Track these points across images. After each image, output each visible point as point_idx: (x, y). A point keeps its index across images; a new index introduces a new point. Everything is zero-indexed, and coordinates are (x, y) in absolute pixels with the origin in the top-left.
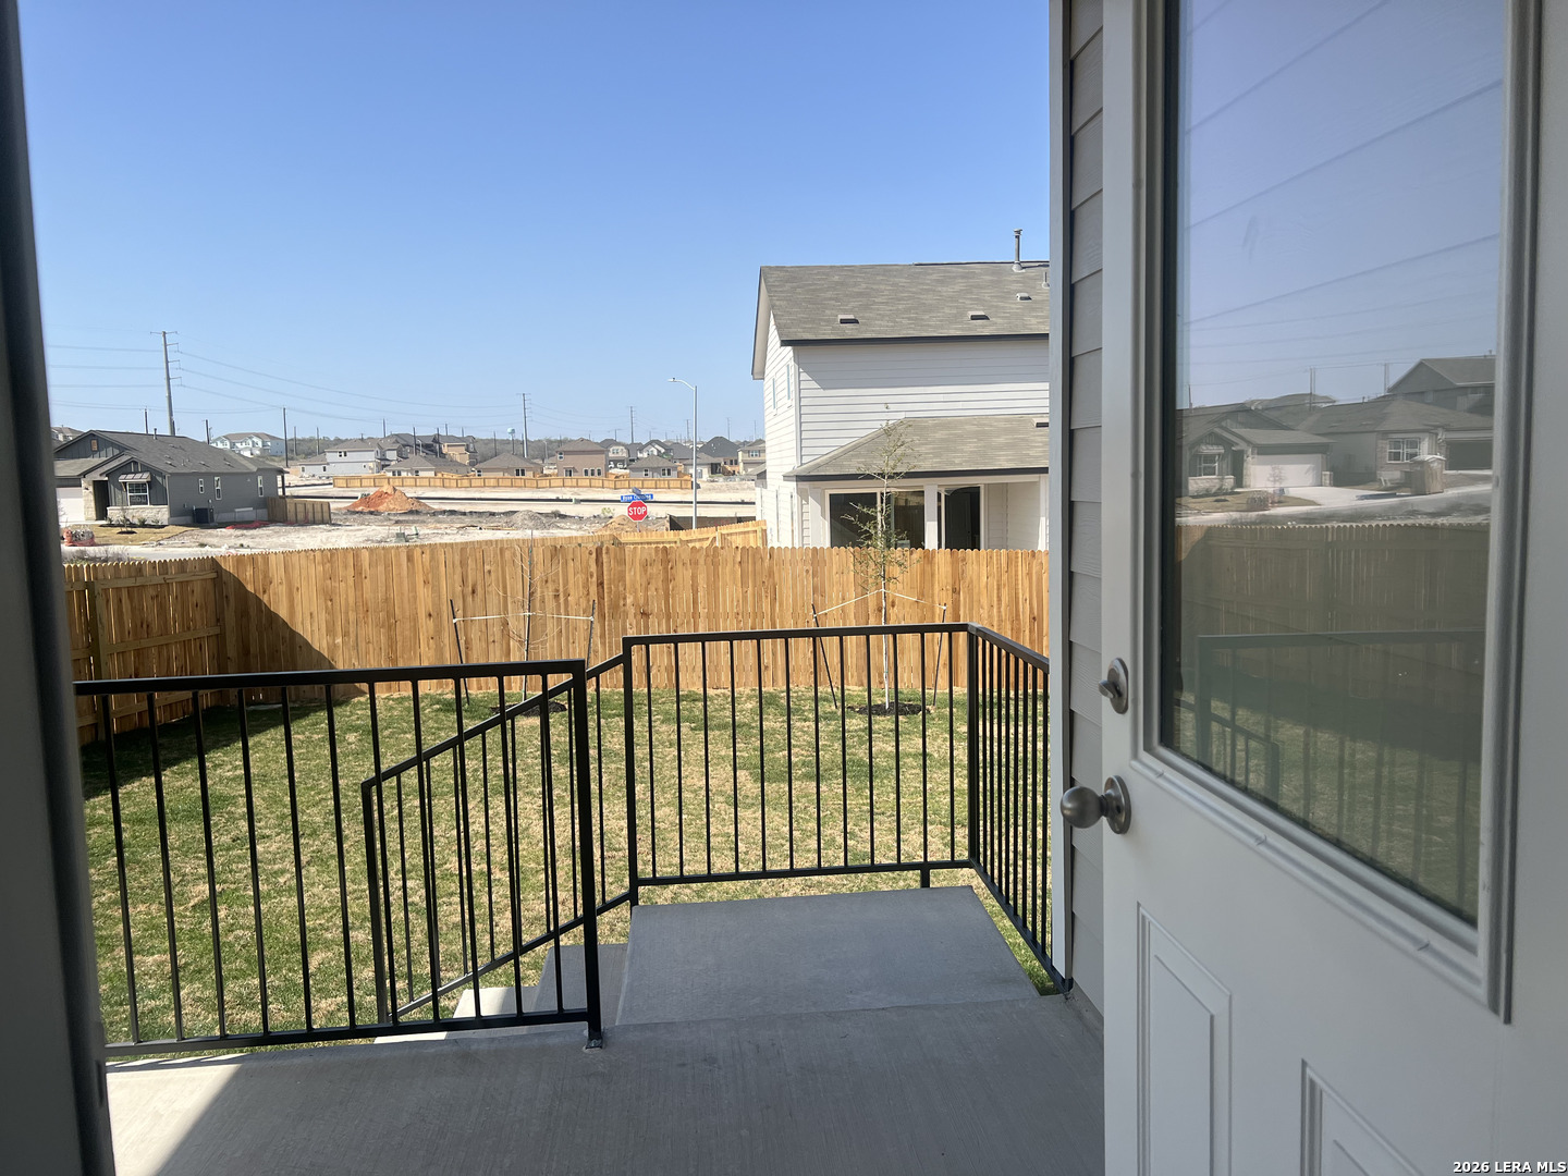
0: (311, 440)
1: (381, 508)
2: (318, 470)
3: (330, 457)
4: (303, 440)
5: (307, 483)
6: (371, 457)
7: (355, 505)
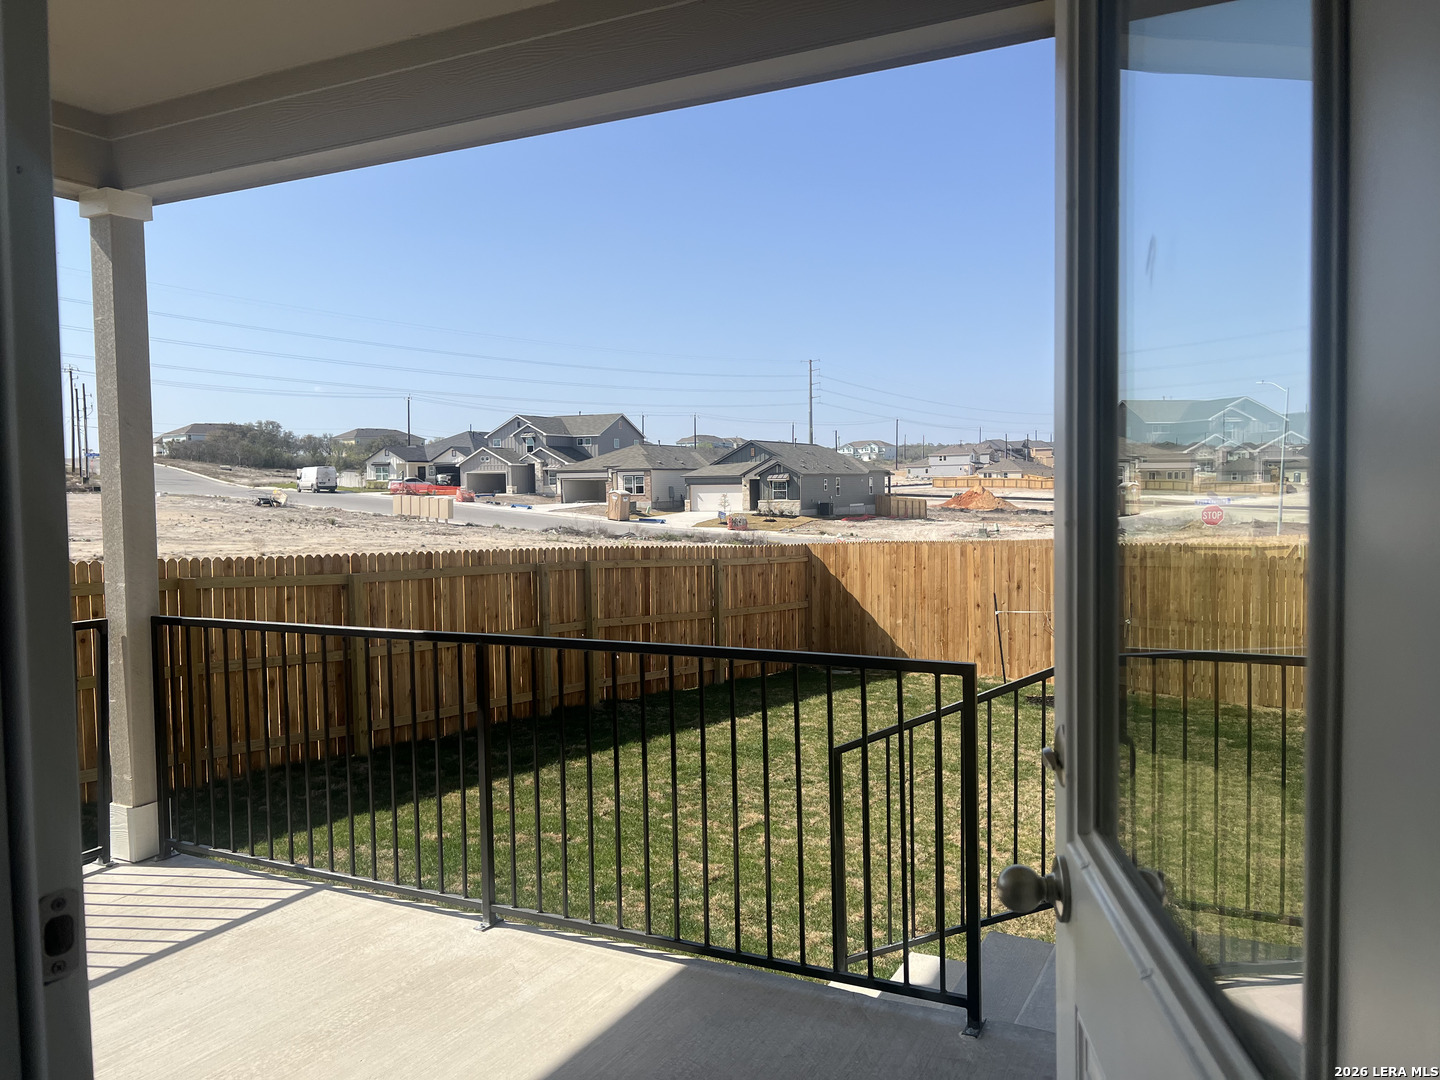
0: (918, 446)
1: (971, 506)
2: (921, 472)
3: (933, 461)
4: (912, 446)
5: (912, 483)
6: (967, 460)
7: (948, 503)
